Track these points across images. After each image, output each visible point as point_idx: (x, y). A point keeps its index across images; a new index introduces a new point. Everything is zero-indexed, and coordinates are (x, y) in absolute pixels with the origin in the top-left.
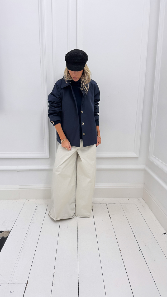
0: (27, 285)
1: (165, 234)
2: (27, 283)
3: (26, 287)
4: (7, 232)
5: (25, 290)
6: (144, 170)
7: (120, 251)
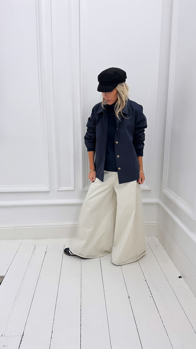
0: (22, 338)
1: (180, 277)
2: (23, 336)
3: (21, 340)
4: (1, 278)
5: (20, 343)
6: (158, 205)
7: (129, 297)
